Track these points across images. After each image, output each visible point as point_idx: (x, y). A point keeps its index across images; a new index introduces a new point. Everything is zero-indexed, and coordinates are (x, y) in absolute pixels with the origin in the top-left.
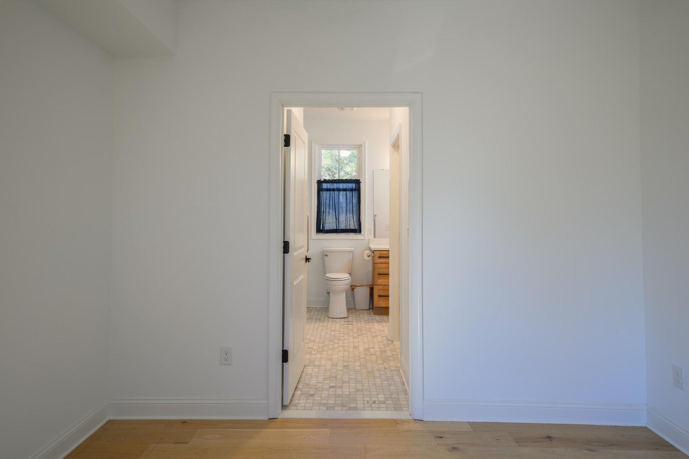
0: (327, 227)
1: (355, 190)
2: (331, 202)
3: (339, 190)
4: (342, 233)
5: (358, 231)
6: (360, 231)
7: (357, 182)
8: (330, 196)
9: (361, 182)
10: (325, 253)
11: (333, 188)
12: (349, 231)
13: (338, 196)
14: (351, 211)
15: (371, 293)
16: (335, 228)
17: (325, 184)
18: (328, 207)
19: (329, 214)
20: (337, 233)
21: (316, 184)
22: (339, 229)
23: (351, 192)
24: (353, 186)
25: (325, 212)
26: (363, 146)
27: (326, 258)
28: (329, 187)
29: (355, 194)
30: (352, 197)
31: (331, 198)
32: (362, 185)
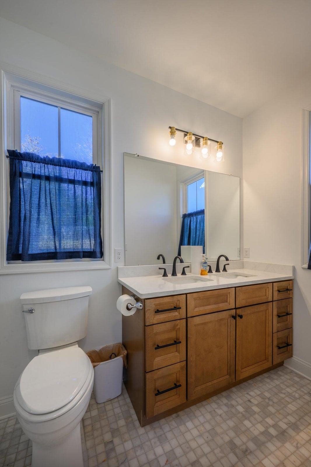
0: (33, 250)
1: (92, 184)
2: (43, 200)
3: (59, 180)
4: (66, 258)
5: (98, 254)
6: (102, 254)
7: (96, 170)
8: (40, 188)
9: (102, 171)
10: (27, 308)
11: (47, 174)
12: (82, 254)
13: (57, 191)
14: (84, 221)
15: (126, 363)
16: (52, 249)
17: (29, 163)
18: (37, 210)
19: (39, 223)
20: (57, 259)
21: (8, 160)
22: (61, 253)
23: (84, 187)
24: (88, 176)
25: (28, 218)
26: (106, 107)
27: (29, 317)
28: (37, 172)
29: (90, 191)
30: (86, 194)
31: (43, 192)
32: (105, 177)
